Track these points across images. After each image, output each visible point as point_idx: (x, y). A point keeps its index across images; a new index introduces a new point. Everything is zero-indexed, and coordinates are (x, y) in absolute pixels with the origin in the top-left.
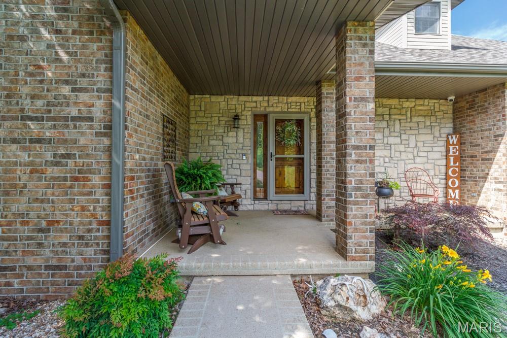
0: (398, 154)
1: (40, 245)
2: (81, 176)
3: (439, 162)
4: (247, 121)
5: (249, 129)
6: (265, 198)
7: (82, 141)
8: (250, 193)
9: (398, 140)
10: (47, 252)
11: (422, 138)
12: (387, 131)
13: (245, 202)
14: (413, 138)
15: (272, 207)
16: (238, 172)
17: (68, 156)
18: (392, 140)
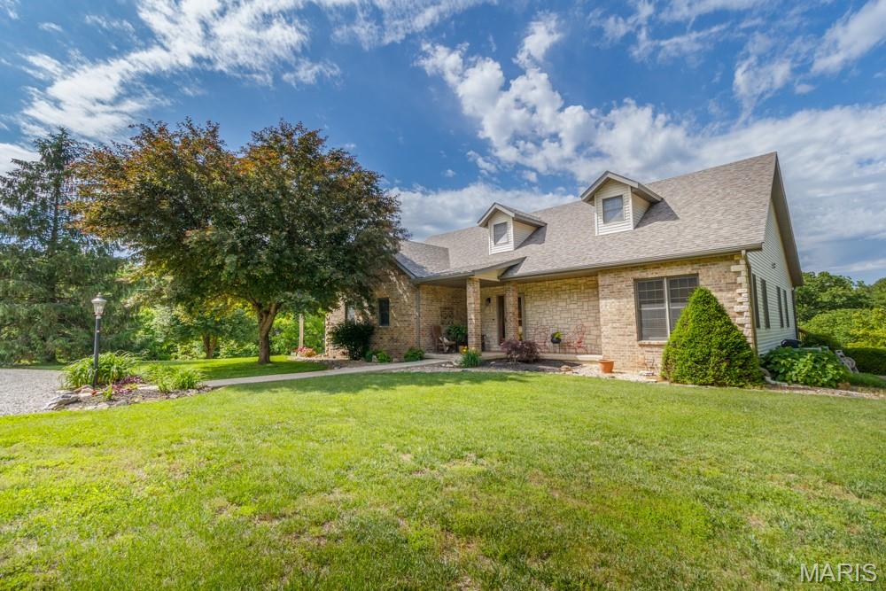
0: (576, 316)
4: (495, 300)
5: (495, 305)
8: (494, 340)
9: (575, 306)
12: (568, 301)
14: (586, 304)
16: (491, 330)
18: (572, 306)
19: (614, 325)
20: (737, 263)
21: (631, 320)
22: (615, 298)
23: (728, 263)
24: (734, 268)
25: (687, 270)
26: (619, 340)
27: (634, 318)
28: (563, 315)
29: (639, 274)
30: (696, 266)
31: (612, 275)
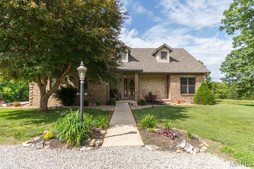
0: (155, 87)
1: (99, 99)
2: (104, 91)
3: (164, 88)
4: (123, 80)
5: (123, 82)
6: (127, 96)
7: (104, 87)
8: (123, 95)
10: (100, 100)
11: (160, 83)
12: (152, 82)
13: (122, 97)
14: (158, 83)
15: (128, 98)
16: (121, 91)
17: (102, 89)
18: (154, 84)
19: (175, 90)
20: (204, 76)
21: (179, 89)
22: (175, 82)
23: (202, 76)
24: (203, 77)
25: (193, 76)
26: (176, 94)
27: (180, 88)
28: (150, 87)
29: (182, 76)
30: (195, 76)
31: (175, 76)
